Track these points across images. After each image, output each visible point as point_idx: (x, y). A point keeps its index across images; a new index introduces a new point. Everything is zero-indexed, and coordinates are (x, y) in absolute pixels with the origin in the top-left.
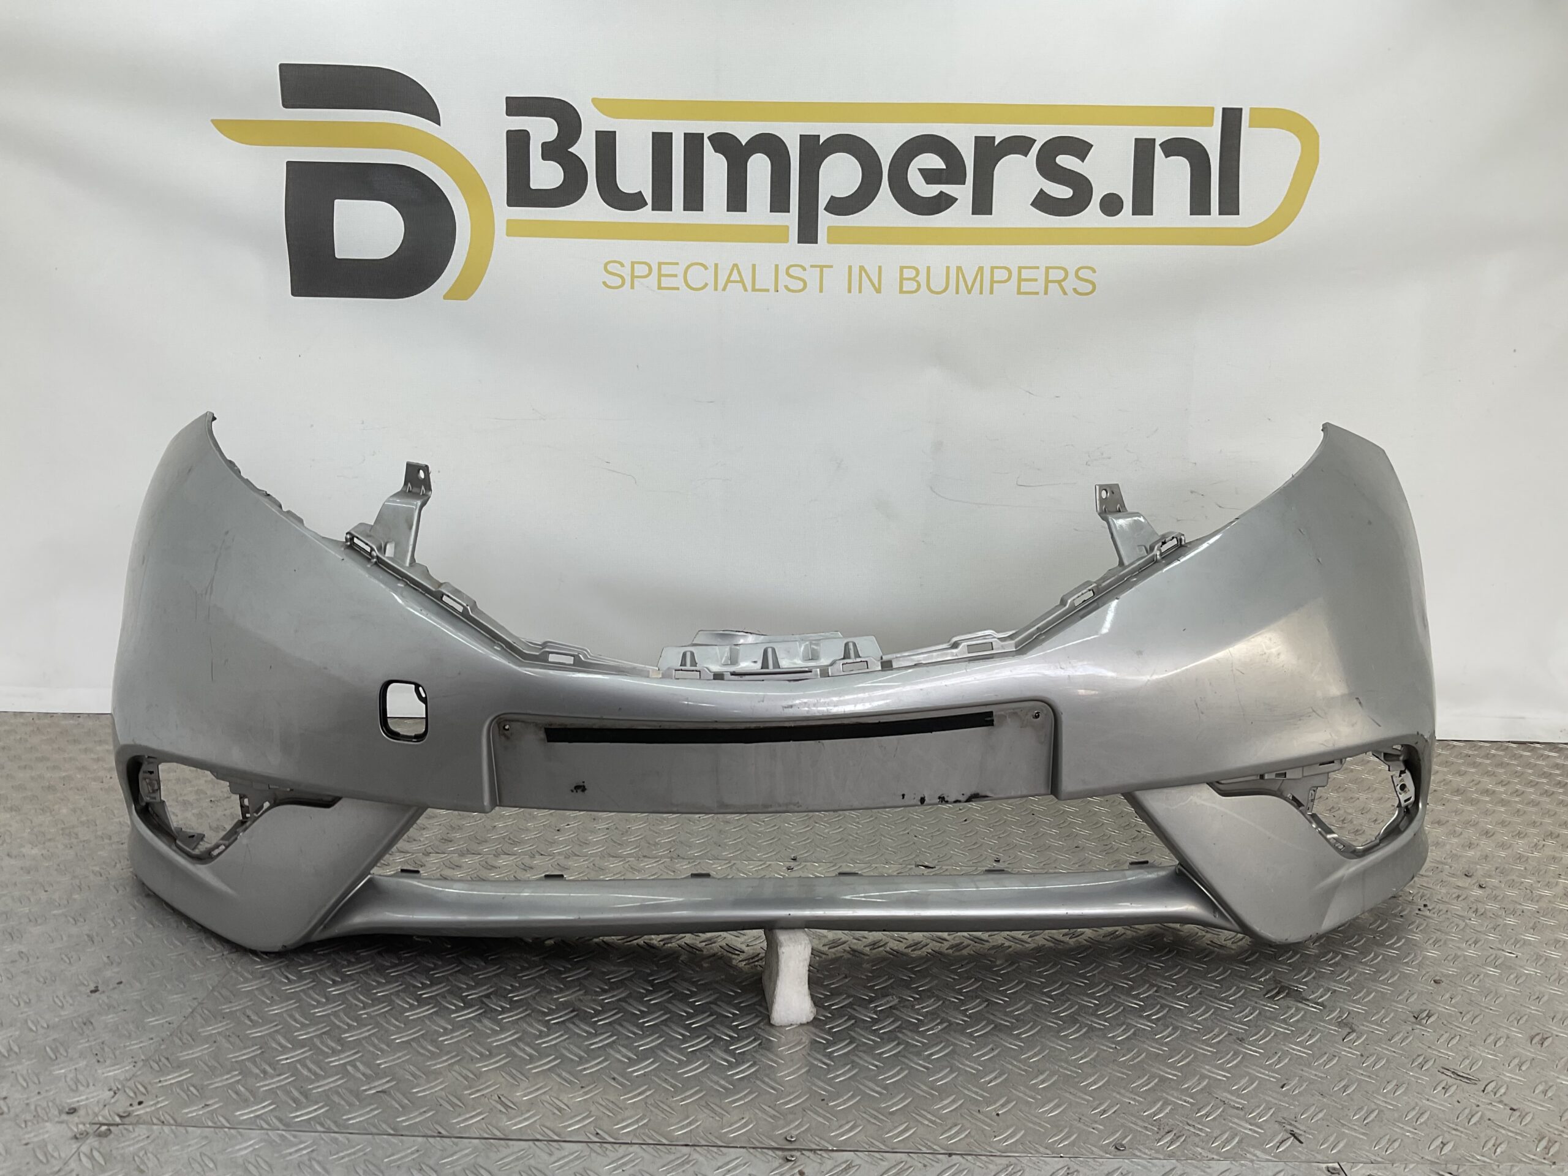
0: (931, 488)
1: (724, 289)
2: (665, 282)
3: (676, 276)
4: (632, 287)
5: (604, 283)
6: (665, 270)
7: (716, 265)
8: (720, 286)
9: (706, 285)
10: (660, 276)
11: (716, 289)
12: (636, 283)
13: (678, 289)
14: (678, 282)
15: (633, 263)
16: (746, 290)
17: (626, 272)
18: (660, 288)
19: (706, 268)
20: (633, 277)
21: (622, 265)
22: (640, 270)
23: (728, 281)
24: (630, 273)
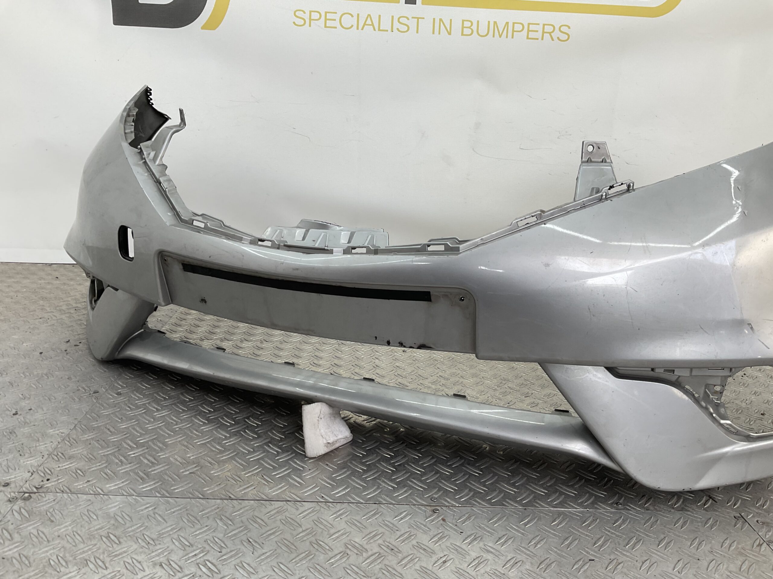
0: (473, 149)
1: (362, 29)
2: (329, 23)
3: (335, 20)
4: (310, 26)
5: (294, 23)
6: (329, 16)
7: (358, 15)
8: (360, 27)
9: (352, 26)
10: (326, 19)
11: (358, 29)
12: (312, 23)
13: (336, 28)
14: (337, 24)
15: (311, 12)
16: (375, 30)
17: (306, 17)
18: (326, 27)
19: (352, 16)
20: (311, 19)
21: (305, 13)
22: (315, 16)
23: (365, 24)
24: (309, 17)
